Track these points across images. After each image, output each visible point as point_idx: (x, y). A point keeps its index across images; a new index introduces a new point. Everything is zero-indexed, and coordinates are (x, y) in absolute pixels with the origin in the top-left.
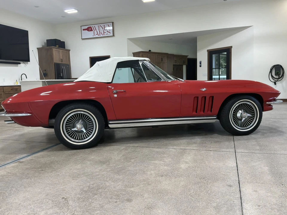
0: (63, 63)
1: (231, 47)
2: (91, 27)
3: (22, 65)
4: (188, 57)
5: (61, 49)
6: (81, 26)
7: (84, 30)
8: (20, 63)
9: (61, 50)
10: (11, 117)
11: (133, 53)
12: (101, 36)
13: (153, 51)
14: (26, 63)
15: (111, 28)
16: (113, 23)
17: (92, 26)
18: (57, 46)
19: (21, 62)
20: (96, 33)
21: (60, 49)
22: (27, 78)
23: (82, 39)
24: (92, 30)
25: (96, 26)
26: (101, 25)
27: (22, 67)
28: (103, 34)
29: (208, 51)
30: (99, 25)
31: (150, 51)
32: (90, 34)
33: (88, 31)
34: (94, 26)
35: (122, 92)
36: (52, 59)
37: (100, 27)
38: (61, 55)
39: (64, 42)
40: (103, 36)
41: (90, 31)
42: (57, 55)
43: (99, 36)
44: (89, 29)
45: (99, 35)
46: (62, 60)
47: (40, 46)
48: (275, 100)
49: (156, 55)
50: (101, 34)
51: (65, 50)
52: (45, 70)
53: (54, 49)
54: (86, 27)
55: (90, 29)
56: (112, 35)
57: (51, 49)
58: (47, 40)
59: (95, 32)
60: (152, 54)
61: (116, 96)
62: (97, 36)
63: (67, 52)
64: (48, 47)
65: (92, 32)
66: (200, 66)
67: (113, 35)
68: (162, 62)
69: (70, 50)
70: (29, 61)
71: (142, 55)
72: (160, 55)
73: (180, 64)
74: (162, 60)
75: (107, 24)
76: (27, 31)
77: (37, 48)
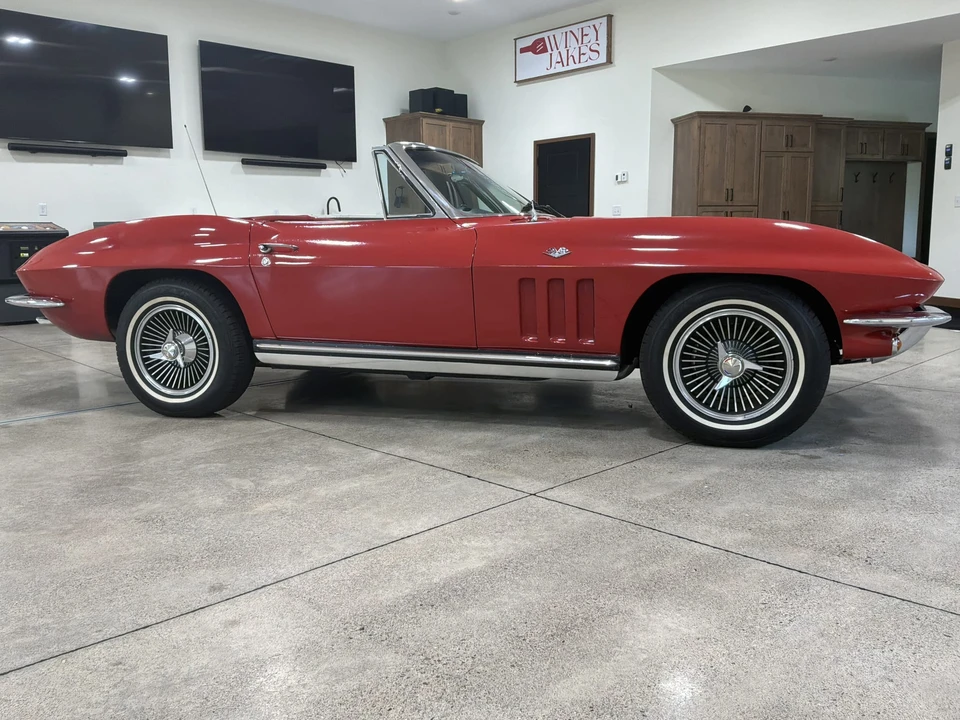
2: (543, 40)
3: (333, 173)
4: (927, 129)
5: (451, 121)
6: (515, 40)
7: (523, 50)
8: (324, 167)
9: (452, 124)
11: (672, 120)
12: (572, 66)
13: (756, 109)
14: (345, 164)
16: (610, 18)
17: (544, 35)
18: (438, 110)
19: (329, 163)
20: (556, 57)
21: (444, 120)
22: (340, 209)
23: (516, 82)
24: (545, 50)
25: (559, 34)
26: (574, 29)
27: (333, 179)
28: (577, 61)
30: (568, 29)
31: (747, 108)
32: (538, 64)
33: (535, 53)
34: (551, 34)
37: (570, 37)
38: (450, 139)
39: (464, 98)
40: (578, 66)
41: (540, 53)
42: (435, 134)
43: (565, 69)
44: (538, 47)
45: (565, 64)
47: (393, 113)
49: (764, 122)
50: (571, 59)
51: (466, 123)
53: (425, 121)
54: (528, 42)
55: (540, 47)
56: (603, 59)
57: (417, 120)
58: (412, 94)
59: (555, 53)
60: (748, 121)
62: (560, 68)
63: (473, 126)
64: (413, 115)
65: (546, 56)
66: (948, 166)
67: (609, 61)
68: (790, 149)
69: (481, 123)
71: (700, 128)
72: (782, 123)
73: (888, 158)
74: (790, 141)
75: (591, 23)
76: (351, 69)
77: (384, 119)
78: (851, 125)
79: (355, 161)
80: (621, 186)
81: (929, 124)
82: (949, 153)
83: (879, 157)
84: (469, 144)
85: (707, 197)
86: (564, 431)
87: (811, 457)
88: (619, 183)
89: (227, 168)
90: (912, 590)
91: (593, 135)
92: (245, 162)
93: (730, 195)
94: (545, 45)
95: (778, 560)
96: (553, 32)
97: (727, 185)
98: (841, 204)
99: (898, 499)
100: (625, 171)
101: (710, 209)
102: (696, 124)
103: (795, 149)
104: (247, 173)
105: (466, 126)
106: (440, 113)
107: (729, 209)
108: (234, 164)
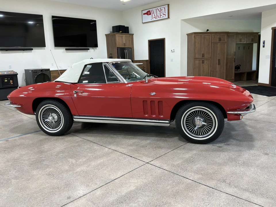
0: (126, 47)
2: (150, 11)
5: (124, 34)
6: (142, 11)
7: (144, 14)
8: (89, 49)
9: (125, 35)
11: (187, 34)
12: (158, 19)
13: (210, 30)
14: (95, 48)
16: (168, 5)
17: (150, 10)
18: (121, 32)
20: (154, 16)
23: (142, 23)
24: (150, 14)
25: (154, 9)
26: (158, 8)
27: (91, 52)
28: (159, 17)
29: (272, 28)
30: (157, 8)
31: (208, 30)
32: (148, 18)
33: (148, 15)
34: (152, 9)
36: (116, 44)
37: (158, 11)
38: (124, 40)
39: (128, 28)
40: (160, 19)
42: (121, 39)
43: (157, 19)
44: (148, 13)
45: (156, 18)
46: (125, 44)
47: (108, 33)
49: (213, 34)
52: (111, 54)
53: (117, 35)
54: (146, 12)
55: (149, 13)
56: (167, 17)
57: (115, 35)
58: (113, 27)
59: (153, 15)
62: (155, 19)
63: (131, 36)
64: (113, 34)
66: (264, 47)
67: (169, 17)
68: (220, 42)
69: (133, 34)
71: (194, 37)
72: (218, 34)
73: (248, 42)
74: (220, 39)
75: (163, 7)
76: (95, 21)
77: (105, 35)
78: (237, 34)
79: (97, 47)
80: (173, 53)
81: (259, 33)
82: (264, 43)
83: (245, 42)
84: (130, 41)
85: (197, 56)
87: (220, 147)
88: (172, 52)
89: (61, 51)
90: (239, 193)
91: (165, 38)
92: (66, 49)
93: (203, 55)
94: (150, 12)
95: (207, 185)
97: (202, 53)
98: (234, 56)
99: (240, 162)
100: (174, 49)
101: (198, 59)
102: (193, 36)
103: (221, 42)
104: (67, 52)
105: (129, 36)
106: (121, 33)
107: (203, 59)
108: (63, 50)
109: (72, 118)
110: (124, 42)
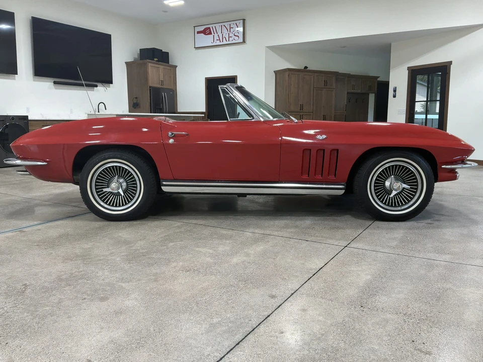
0: (164, 87)
1: (450, 63)
2: (209, 28)
3: (100, 89)
4: (378, 79)
5: (162, 65)
6: (194, 27)
7: (198, 32)
8: (96, 86)
9: (162, 67)
10: (27, 166)
11: (274, 71)
12: (225, 42)
13: (310, 68)
14: (107, 85)
15: (241, 29)
16: (244, 20)
17: (210, 26)
18: (156, 59)
19: (98, 84)
20: (216, 37)
21: (159, 64)
22: (106, 109)
23: (195, 48)
24: (210, 33)
25: (217, 25)
26: (226, 24)
27: (100, 93)
28: (227, 40)
29: (409, 68)
30: (222, 24)
31: (306, 67)
32: (207, 40)
33: (205, 34)
34: (213, 26)
35: (184, 136)
36: (146, 79)
37: (224, 28)
38: (161, 74)
39: (167, 54)
40: (228, 43)
41: (207, 34)
42: (155, 74)
43: (222, 43)
44: (207, 32)
45: (221, 41)
46: (162, 83)
47: (130, 60)
48: (463, 162)
49: (316, 74)
50: (224, 39)
51: (169, 66)
52: (136, 98)
53: (150, 64)
54: (202, 29)
55: (208, 31)
56: (241, 40)
57: (145, 64)
58: (141, 50)
59: (216, 35)
60: (306, 73)
61: (171, 141)
62: (218, 43)
63: (172, 69)
64: (141, 61)
65: (211, 36)
66: (394, 96)
67: (244, 41)
68: (326, 87)
69: (176, 67)
70: (111, 83)
71: (289, 75)
72: (323, 75)
73: (363, 92)
74: (326, 83)
75: (235, 22)
76: (110, 36)
77: (126, 63)
78: (349, 76)
79: (112, 83)
81: (379, 77)
82: (395, 91)
83: (359, 91)
84: (170, 77)
85: (292, 108)
86: (317, 218)
89: (46, 85)
91: (236, 76)
92: (55, 83)
93: (302, 107)
94: (210, 30)
96: (215, 25)
97: (300, 103)
98: (345, 112)
101: (294, 113)
102: (287, 74)
103: (328, 87)
104: (56, 89)
105: (168, 68)
106: (157, 61)
107: (301, 114)
108: (49, 83)
109: (159, 185)
110: (162, 79)
